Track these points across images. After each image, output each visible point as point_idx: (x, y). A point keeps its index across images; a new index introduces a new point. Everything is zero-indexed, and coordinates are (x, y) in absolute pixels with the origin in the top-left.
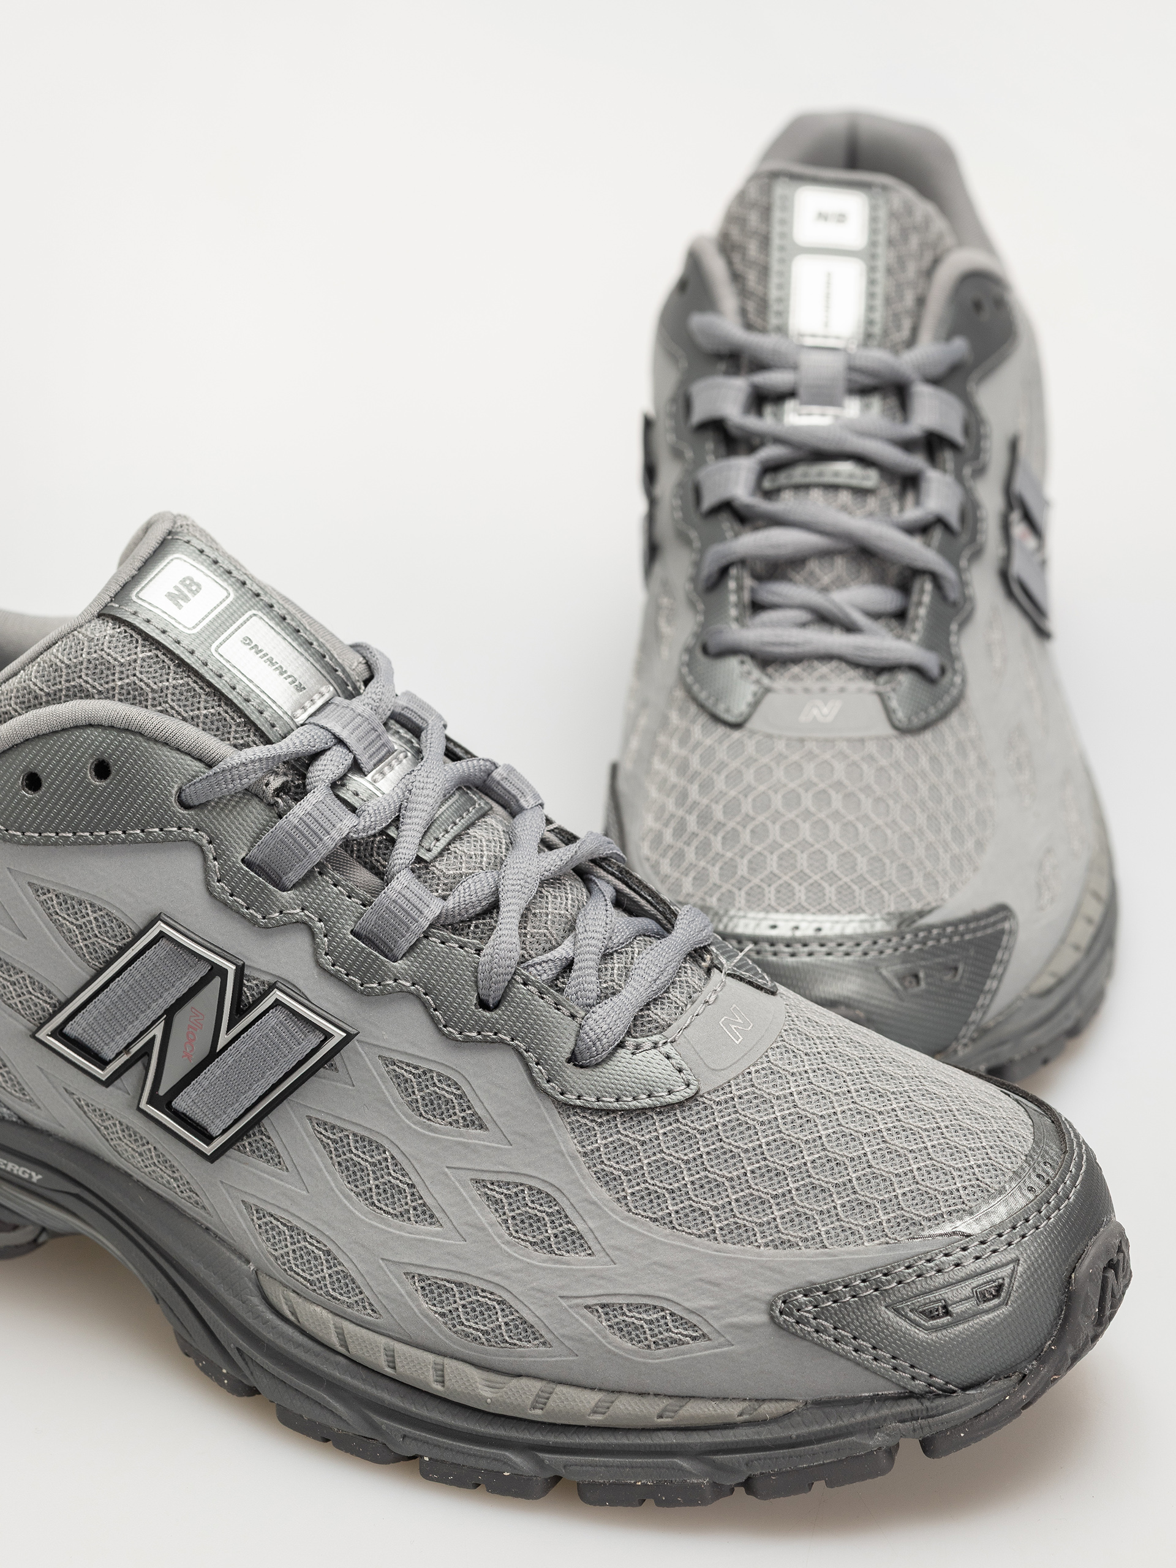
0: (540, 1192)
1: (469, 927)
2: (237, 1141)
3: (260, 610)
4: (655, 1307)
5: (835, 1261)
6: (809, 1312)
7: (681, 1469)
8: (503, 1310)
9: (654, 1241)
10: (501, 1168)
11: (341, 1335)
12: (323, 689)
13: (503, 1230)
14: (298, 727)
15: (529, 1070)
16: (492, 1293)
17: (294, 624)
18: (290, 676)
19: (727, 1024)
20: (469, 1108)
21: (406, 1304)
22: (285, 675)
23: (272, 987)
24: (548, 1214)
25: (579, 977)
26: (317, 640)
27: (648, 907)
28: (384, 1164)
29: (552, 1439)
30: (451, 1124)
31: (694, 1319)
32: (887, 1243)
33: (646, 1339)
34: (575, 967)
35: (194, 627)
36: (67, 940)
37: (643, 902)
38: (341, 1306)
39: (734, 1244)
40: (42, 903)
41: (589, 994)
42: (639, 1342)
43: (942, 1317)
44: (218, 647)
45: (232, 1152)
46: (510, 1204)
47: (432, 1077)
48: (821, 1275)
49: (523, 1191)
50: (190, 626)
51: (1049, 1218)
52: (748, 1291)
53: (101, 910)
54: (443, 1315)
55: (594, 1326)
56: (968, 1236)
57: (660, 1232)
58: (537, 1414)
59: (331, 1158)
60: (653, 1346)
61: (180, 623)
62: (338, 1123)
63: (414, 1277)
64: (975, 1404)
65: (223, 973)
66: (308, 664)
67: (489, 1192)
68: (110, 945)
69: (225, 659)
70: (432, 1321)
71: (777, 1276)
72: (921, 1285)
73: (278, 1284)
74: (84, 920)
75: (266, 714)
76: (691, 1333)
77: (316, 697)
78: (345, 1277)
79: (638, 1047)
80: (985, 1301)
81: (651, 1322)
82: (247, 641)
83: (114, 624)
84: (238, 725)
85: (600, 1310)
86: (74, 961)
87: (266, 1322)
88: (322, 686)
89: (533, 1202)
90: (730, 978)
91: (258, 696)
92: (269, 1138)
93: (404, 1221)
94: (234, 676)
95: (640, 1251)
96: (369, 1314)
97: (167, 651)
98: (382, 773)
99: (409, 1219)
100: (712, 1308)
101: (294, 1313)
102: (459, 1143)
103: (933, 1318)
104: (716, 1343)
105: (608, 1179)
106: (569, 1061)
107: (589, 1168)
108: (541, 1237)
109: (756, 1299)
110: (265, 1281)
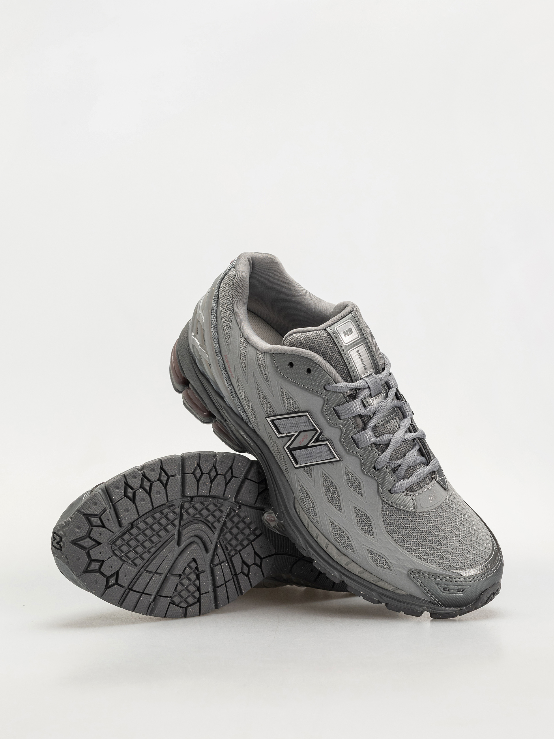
0: (368, 517)
1: (380, 446)
2: (304, 467)
3: (364, 344)
4: (383, 557)
5: (429, 568)
6: (417, 576)
7: (372, 594)
8: (348, 540)
9: (390, 542)
10: (362, 507)
11: (308, 524)
12: (371, 370)
13: (356, 522)
14: (361, 379)
15: (378, 489)
16: (347, 534)
17: (371, 350)
18: (364, 365)
19: (430, 497)
20: (361, 490)
21: (326, 526)
22: (363, 364)
23: (327, 440)
24: (368, 523)
25: (400, 470)
26: (375, 356)
27: (426, 455)
28: (335, 491)
29: (346, 573)
30: (355, 491)
31: (390, 565)
32: (442, 569)
33: (377, 563)
34: (401, 467)
35: (347, 344)
36: (283, 403)
37: (425, 453)
38: (311, 518)
39: (407, 551)
40: (281, 392)
41: (401, 476)
42: (376, 563)
43: (447, 591)
44: (350, 351)
45: (301, 469)
46: (360, 516)
47: (355, 478)
48: (424, 569)
49: (365, 515)
50: (346, 343)
51: (483, 579)
52: (405, 564)
53: (294, 401)
54: (334, 533)
55: (366, 554)
56: (462, 576)
57: (392, 541)
58: (345, 567)
59: (324, 483)
60: (378, 566)
61: (344, 341)
62: (329, 476)
63: (331, 521)
64: (446, 611)
65: (317, 431)
66: (370, 363)
67: (356, 511)
68: (293, 410)
69: (350, 355)
70: (330, 533)
71: (414, 565)
72: (446, 582)
73: (299, 503)
74: (289, 401)
75: (355, 373)
76: (388, 567)
77: (369, 372)
78: (315, 512)
79: (406, 494)
80: (459, 592)
81: (380, 560)
82: (358, 352)
83: (328, 334)
84: (347, 373)
85: (370, 552)
86: (283, 408)
87: (292, 511)
88: (371, 369)
89: (366, 518)
90: (437, 483)
91: (354, 368)
92: (311, 471)
93: (334, 507)
94: (351, 360)
95: (385, 542)
96: (316, 523)
97: (337, 347)
98: (376, 398)
99: (335, 507)
100: (396, 564)
101: (299, 512)
102: (355, 496)
103: (445, 590)
104: (393, 572)
105: (385, 522)
106: (389, 491)
107: (382, 517)
108: (364, 527)
109: (406, 567)
110: (296, 500)
